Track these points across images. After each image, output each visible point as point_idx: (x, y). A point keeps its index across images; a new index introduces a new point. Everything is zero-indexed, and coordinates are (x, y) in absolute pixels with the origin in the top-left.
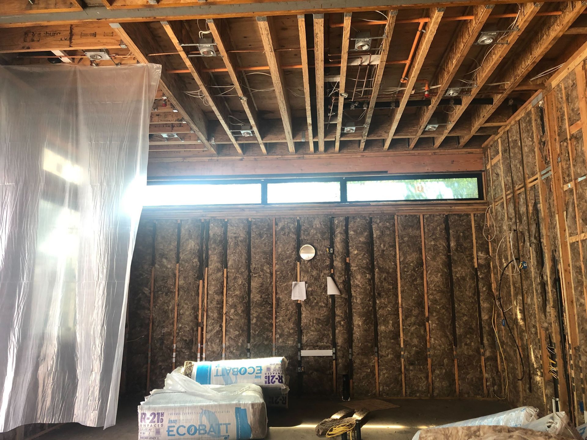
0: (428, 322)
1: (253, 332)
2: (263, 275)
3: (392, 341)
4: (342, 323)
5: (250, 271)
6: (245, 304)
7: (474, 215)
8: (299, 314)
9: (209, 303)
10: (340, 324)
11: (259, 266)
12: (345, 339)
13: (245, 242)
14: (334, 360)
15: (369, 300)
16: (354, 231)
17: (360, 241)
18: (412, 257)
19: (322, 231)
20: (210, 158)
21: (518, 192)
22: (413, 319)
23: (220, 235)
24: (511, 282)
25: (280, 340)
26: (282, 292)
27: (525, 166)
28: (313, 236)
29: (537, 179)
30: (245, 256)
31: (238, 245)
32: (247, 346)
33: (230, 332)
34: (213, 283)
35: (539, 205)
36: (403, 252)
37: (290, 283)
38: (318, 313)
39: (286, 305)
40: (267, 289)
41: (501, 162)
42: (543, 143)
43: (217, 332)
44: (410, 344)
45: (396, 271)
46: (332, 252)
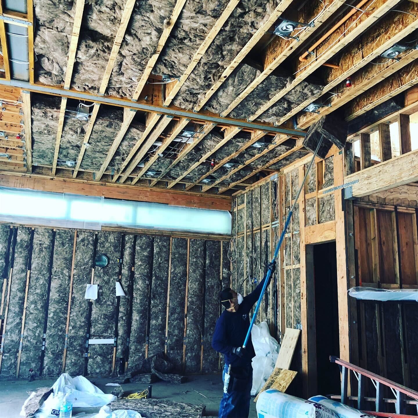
0: (186, 318)
1: (50, 324)
2: (63, 277)
3: (160, 332)
4: (124, 318)
5: (51, 274)
6: (44, 301)
7: (223, 242)
8: (91, 310)
9: (11, 298)
10: (122, 319)
11: (60, 270)
12: (125, 331)
13: (49, 248)
14: (115, 347)
15: (146, 301)
16: (140, 247)
17: (144, 255)
18: (179, 270)
19: (115, 245)
20: (24, 174)
21: (255, 232)
22: (176, 316)
23: (27, 241)
24: (245, 292)
25: (73, 331)
26: (77, 292)
27: (262, 216)
28: (107, 248)
29: (269, 226)
30: (48, 261)
31: (42, 251)
32: (43, 336)
33: (29, 324)
34: (17, 282)
35: (268, 243)
36: (174, 265)
37: (85, 285)
38: (105, 310)
39: (80, 302)
40: (65, 289)
41: (245, 209)
42: (274, 205)
43: (17, 323)
44: (172, 335)
45: (167, 279)
46: (121, 262)
